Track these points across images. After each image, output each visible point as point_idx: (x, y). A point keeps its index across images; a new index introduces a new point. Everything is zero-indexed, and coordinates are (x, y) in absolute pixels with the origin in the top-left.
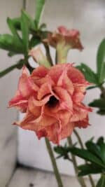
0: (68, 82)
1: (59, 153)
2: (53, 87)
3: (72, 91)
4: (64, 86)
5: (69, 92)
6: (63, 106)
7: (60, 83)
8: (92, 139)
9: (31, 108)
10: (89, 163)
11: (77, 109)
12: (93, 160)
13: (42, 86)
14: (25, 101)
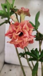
0: (27, 27)
1: (21, 55)
2: (22, 29)
3: (28, 30)
4: (25, 29)
5: (27, 31)
6: (25, 35)
7: (24, 27)
8: (33, 49)
9: (14, 36)
10: (32, 57)
11: (30, 36)
12: (34, 56)
13: (18, 28)
14: (11, 34)
